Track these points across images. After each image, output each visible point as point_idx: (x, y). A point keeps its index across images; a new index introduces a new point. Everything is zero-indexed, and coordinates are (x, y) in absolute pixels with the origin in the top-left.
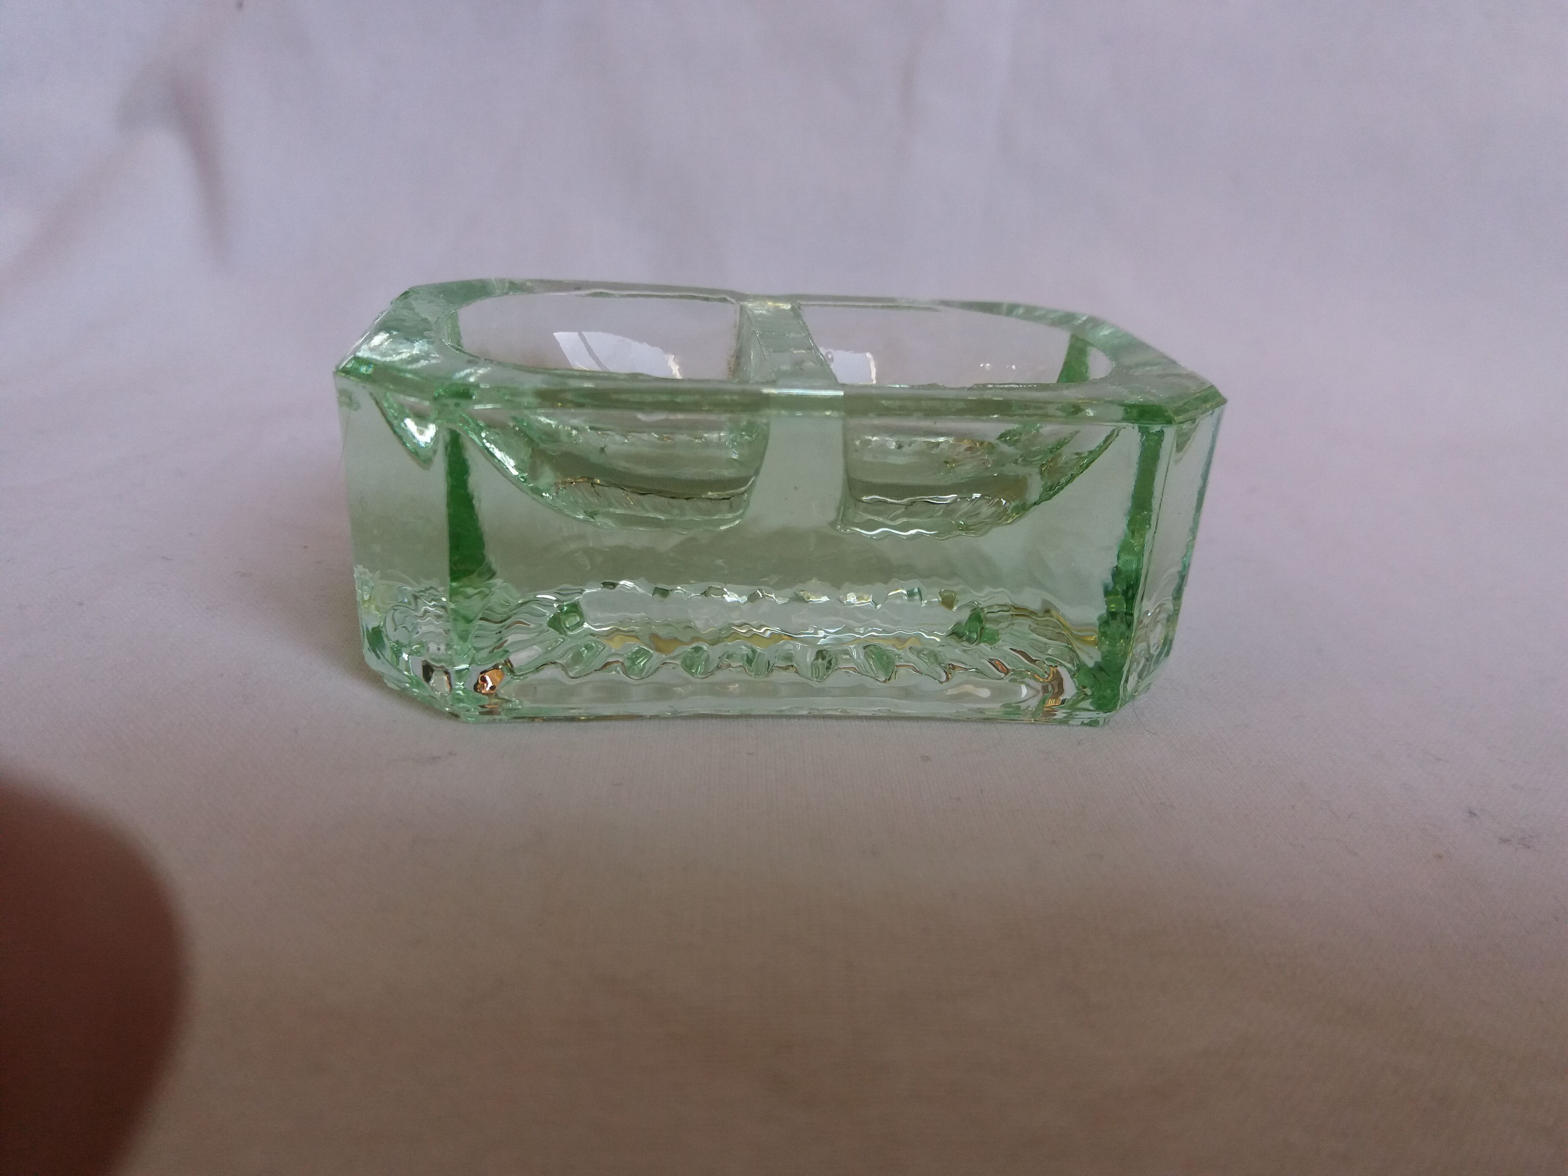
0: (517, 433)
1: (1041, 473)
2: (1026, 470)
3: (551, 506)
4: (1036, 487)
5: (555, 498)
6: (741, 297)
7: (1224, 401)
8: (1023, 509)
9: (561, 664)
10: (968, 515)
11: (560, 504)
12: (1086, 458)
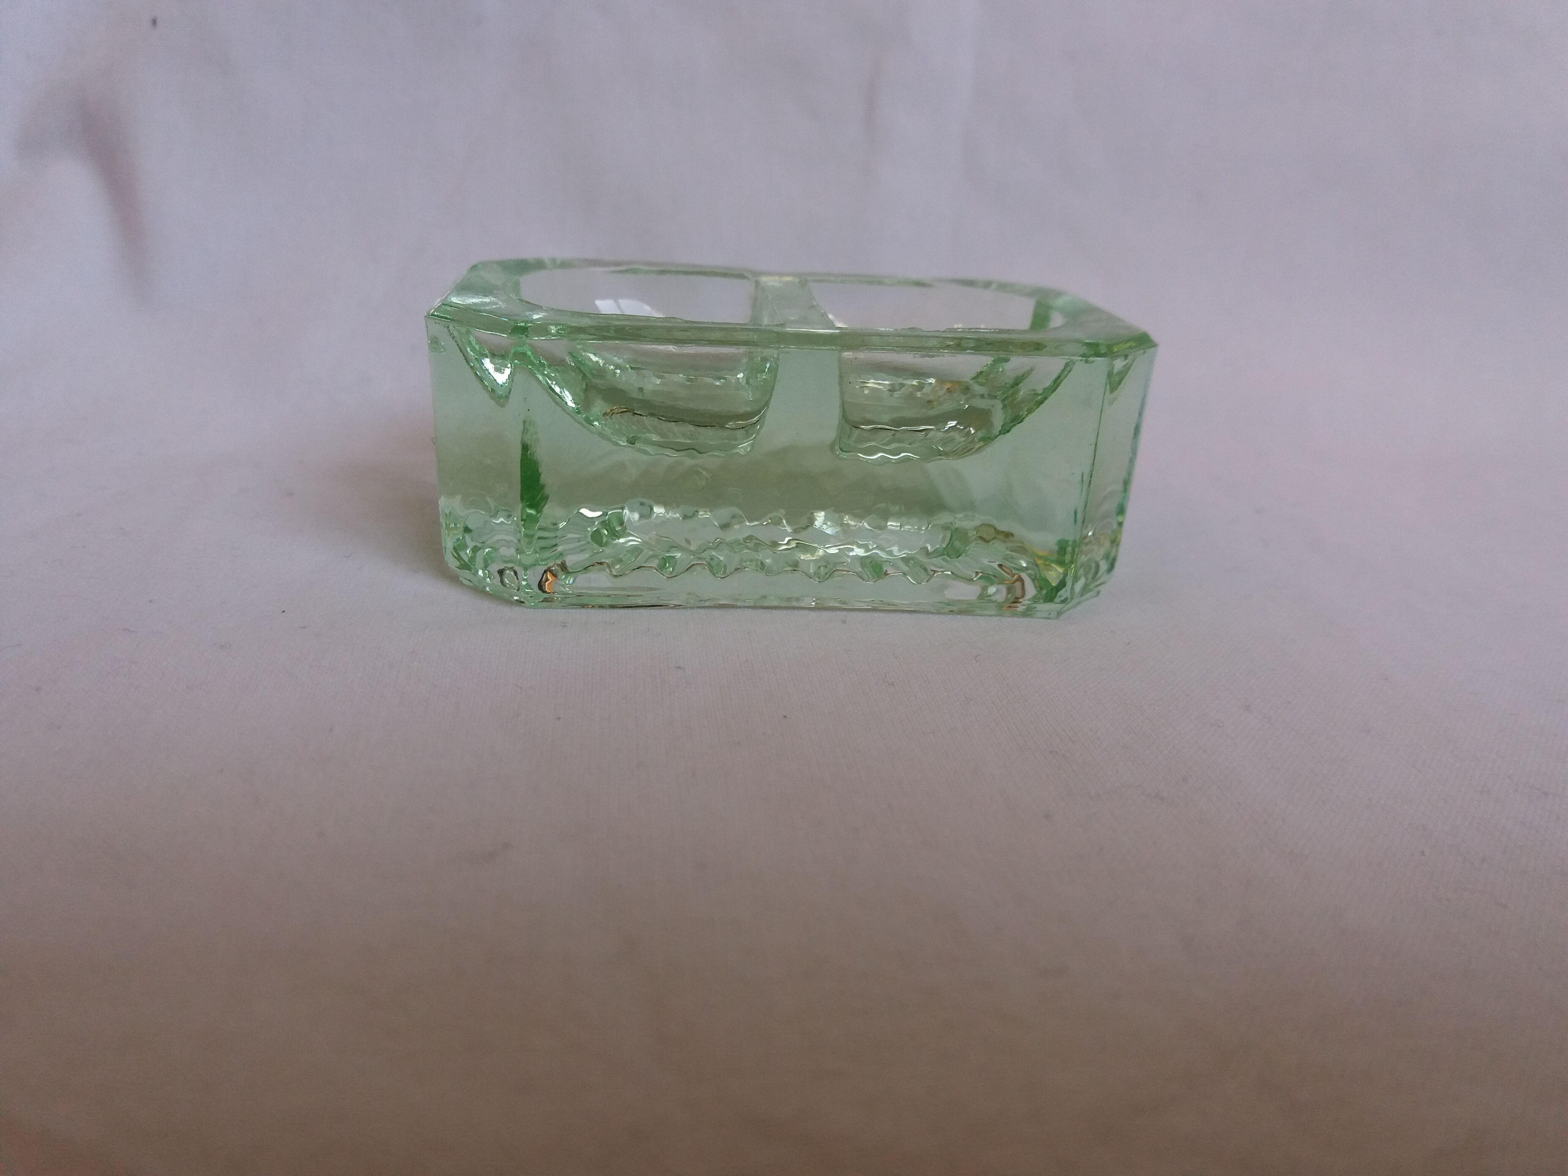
0: (573, 369)
1: (1005, 407)
2: (992, 402)
3: (601, 434)
4: (998, 419)
5: (603, 425)
6: (757, 274)
7: (1155, 345)
8: (988, 440)
9: (607, 563)
10: (944, 442)
11: (608, 431)
12: (1040, 395)
